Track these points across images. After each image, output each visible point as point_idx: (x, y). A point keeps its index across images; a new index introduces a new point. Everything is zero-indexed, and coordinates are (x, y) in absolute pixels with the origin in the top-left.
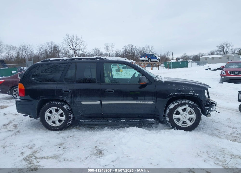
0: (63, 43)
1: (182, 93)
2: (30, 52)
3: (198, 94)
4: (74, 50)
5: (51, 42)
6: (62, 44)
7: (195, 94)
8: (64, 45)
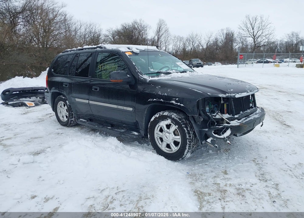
0: (240, 28)
1: (162, 100)
2: (197, 43)
3: (182, 105)
4: (254, 37)
5: (227, 28)
6: (239, 30)
7: (179, 104)
8: (241, 31)
